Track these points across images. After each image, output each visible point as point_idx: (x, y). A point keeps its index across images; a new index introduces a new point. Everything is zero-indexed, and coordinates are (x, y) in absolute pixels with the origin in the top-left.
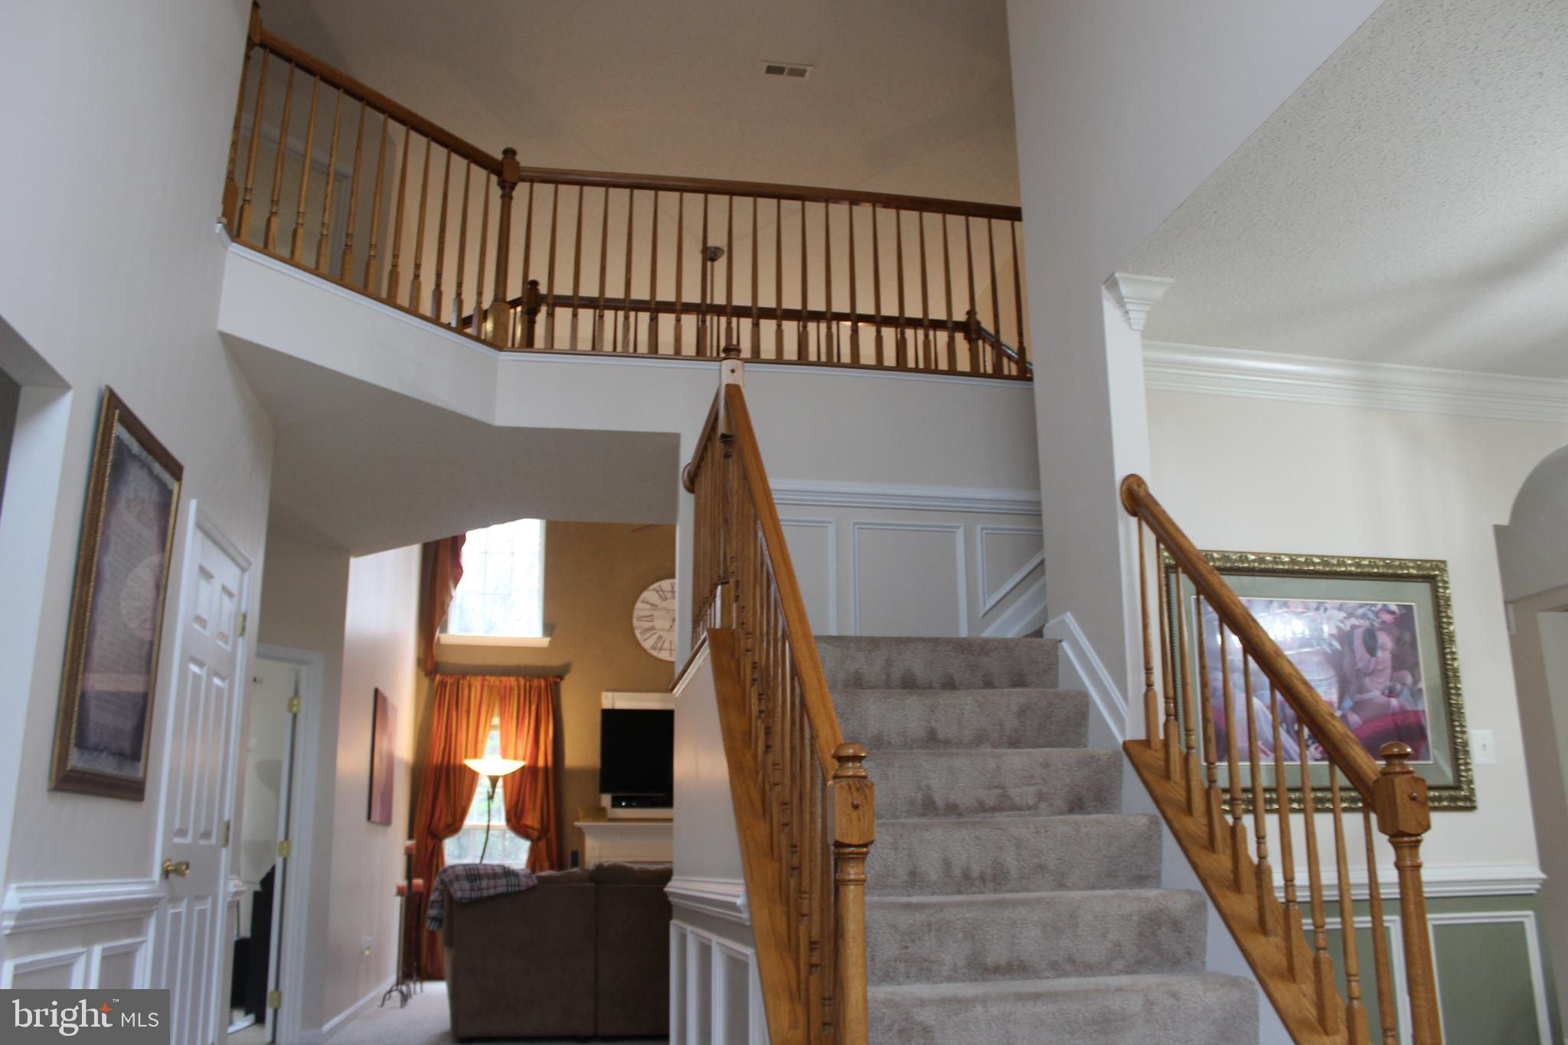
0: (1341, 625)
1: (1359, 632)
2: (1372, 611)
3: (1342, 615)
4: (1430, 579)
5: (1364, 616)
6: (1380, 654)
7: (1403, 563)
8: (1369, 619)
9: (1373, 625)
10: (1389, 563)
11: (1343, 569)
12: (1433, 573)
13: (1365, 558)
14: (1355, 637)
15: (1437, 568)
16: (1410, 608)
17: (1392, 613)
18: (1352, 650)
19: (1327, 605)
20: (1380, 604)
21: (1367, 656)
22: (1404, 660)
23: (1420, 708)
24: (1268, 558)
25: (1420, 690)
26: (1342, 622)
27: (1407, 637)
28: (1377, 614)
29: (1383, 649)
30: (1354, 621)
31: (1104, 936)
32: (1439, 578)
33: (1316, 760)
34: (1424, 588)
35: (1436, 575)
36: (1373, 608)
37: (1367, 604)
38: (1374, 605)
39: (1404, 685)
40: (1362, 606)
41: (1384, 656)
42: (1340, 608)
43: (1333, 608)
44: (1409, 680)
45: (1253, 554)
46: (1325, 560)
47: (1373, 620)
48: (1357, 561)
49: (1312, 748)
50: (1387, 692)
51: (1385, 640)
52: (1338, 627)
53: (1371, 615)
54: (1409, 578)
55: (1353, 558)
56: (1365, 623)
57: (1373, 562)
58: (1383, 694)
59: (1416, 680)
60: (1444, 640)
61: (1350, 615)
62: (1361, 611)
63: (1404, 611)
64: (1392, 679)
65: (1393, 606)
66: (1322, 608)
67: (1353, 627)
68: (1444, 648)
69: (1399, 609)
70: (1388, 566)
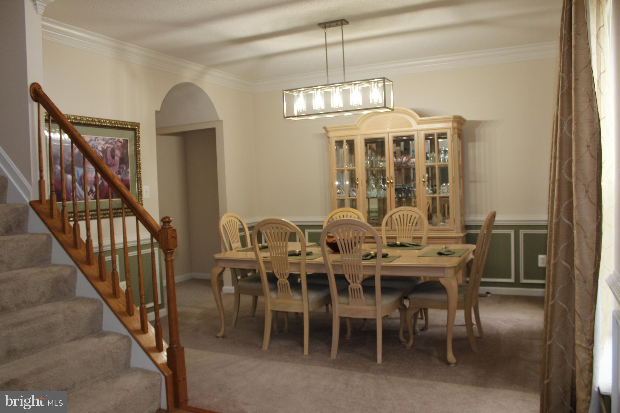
0: (103, 147)
1: (109, 150)
2: (114, 142)
3: (104, 142)
4: (134, 130)
5: (111, 143)
6: (116, 158)
7: (126, 123)
8: (113, 144)
9: (114, 147)
10: (120, 122)
11: (105, 124)
12: (135, 128)
13: (113, 120)
14: (108, 152)
15: (137, 126)
16: (127, 140)
17: (121, 142)
18: (106, 156)
19: (99, 139)
20: (117, 138)
21: (112, 159)
22: (124, 160)
23: (128, 179)
24: (78, 118)
25: (128, 172)
26: (103, 145)
27: (125, 151)
28: (116, 143)
29: (117, 156)
30: (108, 145)
31: (38, 290)
32: (137, 130)
33: (92, 200)
34: (132, 133)
35: (136, 129)
36: (114, 140)
37: (112, 139)
38: (115, 139)
39: (123, 170)
40: (111, 139)
41: (117, 159)
42: (103, 140)
43: (100, 140)
44: (125, 168)
45: (72, 116)
46: (99, 120)
47: (114, 145)
48: (110, 121)
49: (91, 195)
50: (117, 173)
51: (118, 153)
52: (102, 148)
53: (114, 143)
54: (128, 129)
55: (109, 120)
56: (111, 146)
57: (116, 122)
58: (116, 173)
59: (127, 168)
60: (137, 153)
61: (107, 143)
62: (110, 141)
63: (125, 142)
64: (120, 168)
65: (121, 140)
66: (97, 140)
67: (107, 147)
68: (137, 156)
69: (123, 141)
70: (121, 124)
